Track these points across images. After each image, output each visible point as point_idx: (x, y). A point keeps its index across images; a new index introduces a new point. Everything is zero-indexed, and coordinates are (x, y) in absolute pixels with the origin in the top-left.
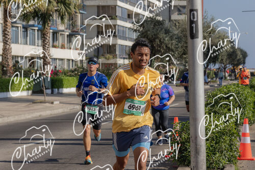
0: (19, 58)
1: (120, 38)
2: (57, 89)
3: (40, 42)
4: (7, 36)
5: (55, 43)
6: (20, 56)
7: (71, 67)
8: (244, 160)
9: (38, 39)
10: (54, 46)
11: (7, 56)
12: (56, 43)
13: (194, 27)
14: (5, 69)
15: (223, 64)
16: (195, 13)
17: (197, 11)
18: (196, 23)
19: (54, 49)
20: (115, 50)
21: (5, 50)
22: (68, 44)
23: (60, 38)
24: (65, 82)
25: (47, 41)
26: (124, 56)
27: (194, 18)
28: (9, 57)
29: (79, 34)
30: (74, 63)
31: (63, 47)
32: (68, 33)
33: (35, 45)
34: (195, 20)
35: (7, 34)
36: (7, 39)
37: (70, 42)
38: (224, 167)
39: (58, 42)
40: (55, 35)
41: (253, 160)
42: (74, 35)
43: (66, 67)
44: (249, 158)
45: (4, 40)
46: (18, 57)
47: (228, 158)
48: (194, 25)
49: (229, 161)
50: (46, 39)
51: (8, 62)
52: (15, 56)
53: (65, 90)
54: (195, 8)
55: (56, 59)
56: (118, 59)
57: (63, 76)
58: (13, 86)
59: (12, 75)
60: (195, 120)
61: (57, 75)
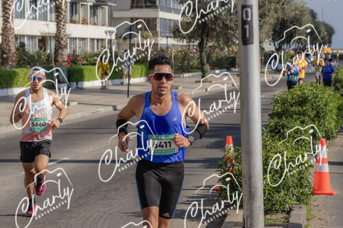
0: (26, 38)
1: (162, 10)
2: (75, 83)
3: (54, 16)
4: (8, 11)
5: (74, 18)
6: (27, 36)
7: (96, 50)
8: (320, 194)
9: (51, 12)
10: (72, 22)
11: (8, 37)
12: (76, 18)
13: (248, 29)
14: (5, 56)
15: (302, 44)
16: (249, 10)
17: (251, 7)
18: (250, 23)
19: (72, 25)
20: (156, 25)
21: (5, 29)
22: (92, 19)
23: (81, 10)
24: (86, 73)
25: (62, 16)
26: (168, 34)
27: (247, 17)
28: (10, 39)
29: (106, 5)
30: (100, 44)
31: (85, 22)
32: (91, 4)
33: (47, 20)
34: (249, 19)
35: (8, 9)
36: (8, 15)
37: (94, 15)
38: (291, 210)
39: (77, 15)
40: (74, 6)
41: (332, 194)
42: (100, 6)
43: (89, 49)
44: (327, 192)
45: (3, 16)
46: (24, 36)
47: (297, 197)
48: (247, 27)
49: (298, 200)
50: (62, 14)
51: (10, 46)
52: (20, 35)
53: (87, 84)
54: (249, 4)
55: (76, 38)
56: (159, 38)
57: (84, 65)
58: (15, 80)
59: (14, 64)
60: (249, 153)
61: (75, 63)
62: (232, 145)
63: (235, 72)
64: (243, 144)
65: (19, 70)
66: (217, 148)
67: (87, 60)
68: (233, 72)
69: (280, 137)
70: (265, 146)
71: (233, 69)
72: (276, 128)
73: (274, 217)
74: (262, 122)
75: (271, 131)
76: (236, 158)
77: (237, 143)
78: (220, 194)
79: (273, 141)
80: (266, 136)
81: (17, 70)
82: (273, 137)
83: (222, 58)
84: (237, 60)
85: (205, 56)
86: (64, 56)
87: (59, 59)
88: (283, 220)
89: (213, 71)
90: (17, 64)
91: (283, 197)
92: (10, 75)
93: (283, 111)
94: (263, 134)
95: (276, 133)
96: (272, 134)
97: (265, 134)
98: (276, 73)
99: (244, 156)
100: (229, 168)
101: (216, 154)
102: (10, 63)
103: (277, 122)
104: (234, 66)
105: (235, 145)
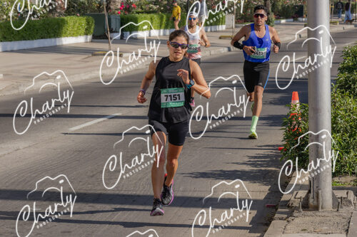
2: (128, 32)
57: (138, 13)
58: (64, 29)
59: (63, 12)
60: (317, 110)
61: (129, 11)
62: (298, 101)
63: (303, 22)
64: (310, 100)
65: (67, 18)
66: (281, 104)
67: (142, 8)
68: (300, 22)
69: (350, 92)
70: (333, 103)
71: (300, 19)
72: (346, 83)
73: (343, 179)
74: (331, 76)
75: (341, 87)
76: (303, 115)
77: (304, 100)
78: (284, 155)
79: (342, 97)
80: (336, 93)
81: (66, 18)
82: (343, 93)
83: (288, 6)
84: (305, 9)
85: (270, 5)
86: (117, 4)
87: (112, 7)
88: (352, 183)
89: (278, 21)
90: (65, 12)
91: (352, 158)
92: (58, 24)
93: (354, 65)
94: (332, 89)
95: (346, 89)
96: (342, 90)
97: (334, 90)
98: (347, 24)
99: (311, 113)
100: (294, 126)
101: (281, 110)
102: (59, 11)
103: (348, 77)
104: (301, 16)
105: (301, 102)
